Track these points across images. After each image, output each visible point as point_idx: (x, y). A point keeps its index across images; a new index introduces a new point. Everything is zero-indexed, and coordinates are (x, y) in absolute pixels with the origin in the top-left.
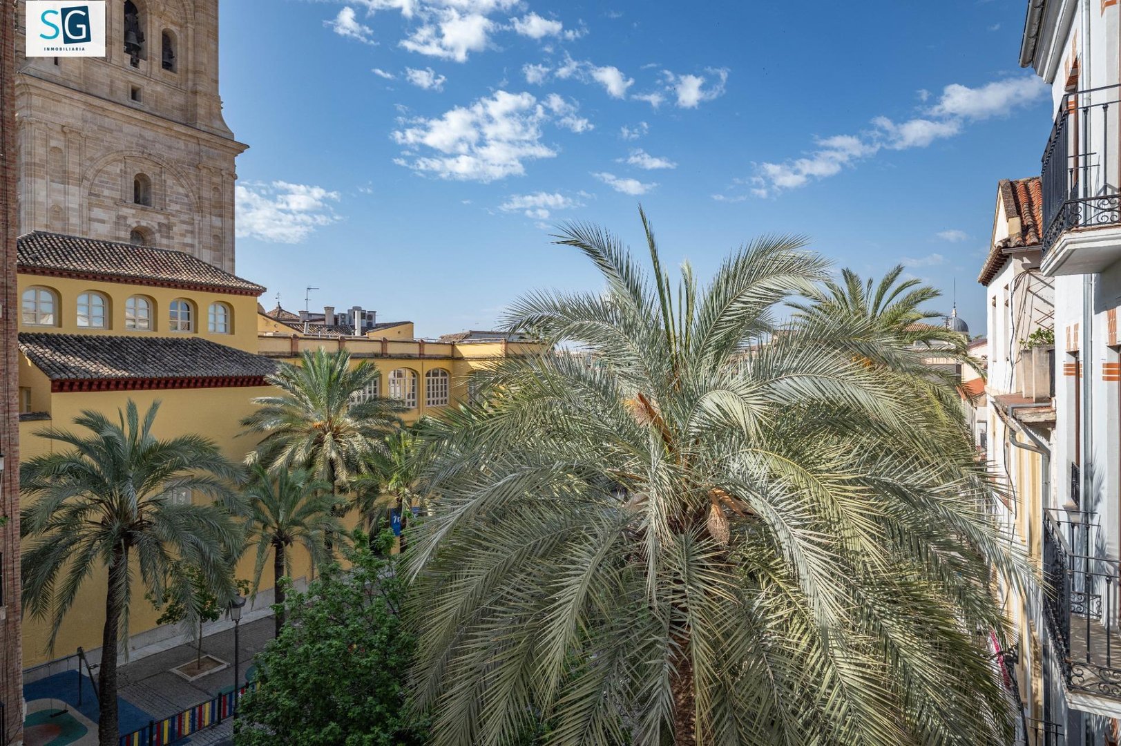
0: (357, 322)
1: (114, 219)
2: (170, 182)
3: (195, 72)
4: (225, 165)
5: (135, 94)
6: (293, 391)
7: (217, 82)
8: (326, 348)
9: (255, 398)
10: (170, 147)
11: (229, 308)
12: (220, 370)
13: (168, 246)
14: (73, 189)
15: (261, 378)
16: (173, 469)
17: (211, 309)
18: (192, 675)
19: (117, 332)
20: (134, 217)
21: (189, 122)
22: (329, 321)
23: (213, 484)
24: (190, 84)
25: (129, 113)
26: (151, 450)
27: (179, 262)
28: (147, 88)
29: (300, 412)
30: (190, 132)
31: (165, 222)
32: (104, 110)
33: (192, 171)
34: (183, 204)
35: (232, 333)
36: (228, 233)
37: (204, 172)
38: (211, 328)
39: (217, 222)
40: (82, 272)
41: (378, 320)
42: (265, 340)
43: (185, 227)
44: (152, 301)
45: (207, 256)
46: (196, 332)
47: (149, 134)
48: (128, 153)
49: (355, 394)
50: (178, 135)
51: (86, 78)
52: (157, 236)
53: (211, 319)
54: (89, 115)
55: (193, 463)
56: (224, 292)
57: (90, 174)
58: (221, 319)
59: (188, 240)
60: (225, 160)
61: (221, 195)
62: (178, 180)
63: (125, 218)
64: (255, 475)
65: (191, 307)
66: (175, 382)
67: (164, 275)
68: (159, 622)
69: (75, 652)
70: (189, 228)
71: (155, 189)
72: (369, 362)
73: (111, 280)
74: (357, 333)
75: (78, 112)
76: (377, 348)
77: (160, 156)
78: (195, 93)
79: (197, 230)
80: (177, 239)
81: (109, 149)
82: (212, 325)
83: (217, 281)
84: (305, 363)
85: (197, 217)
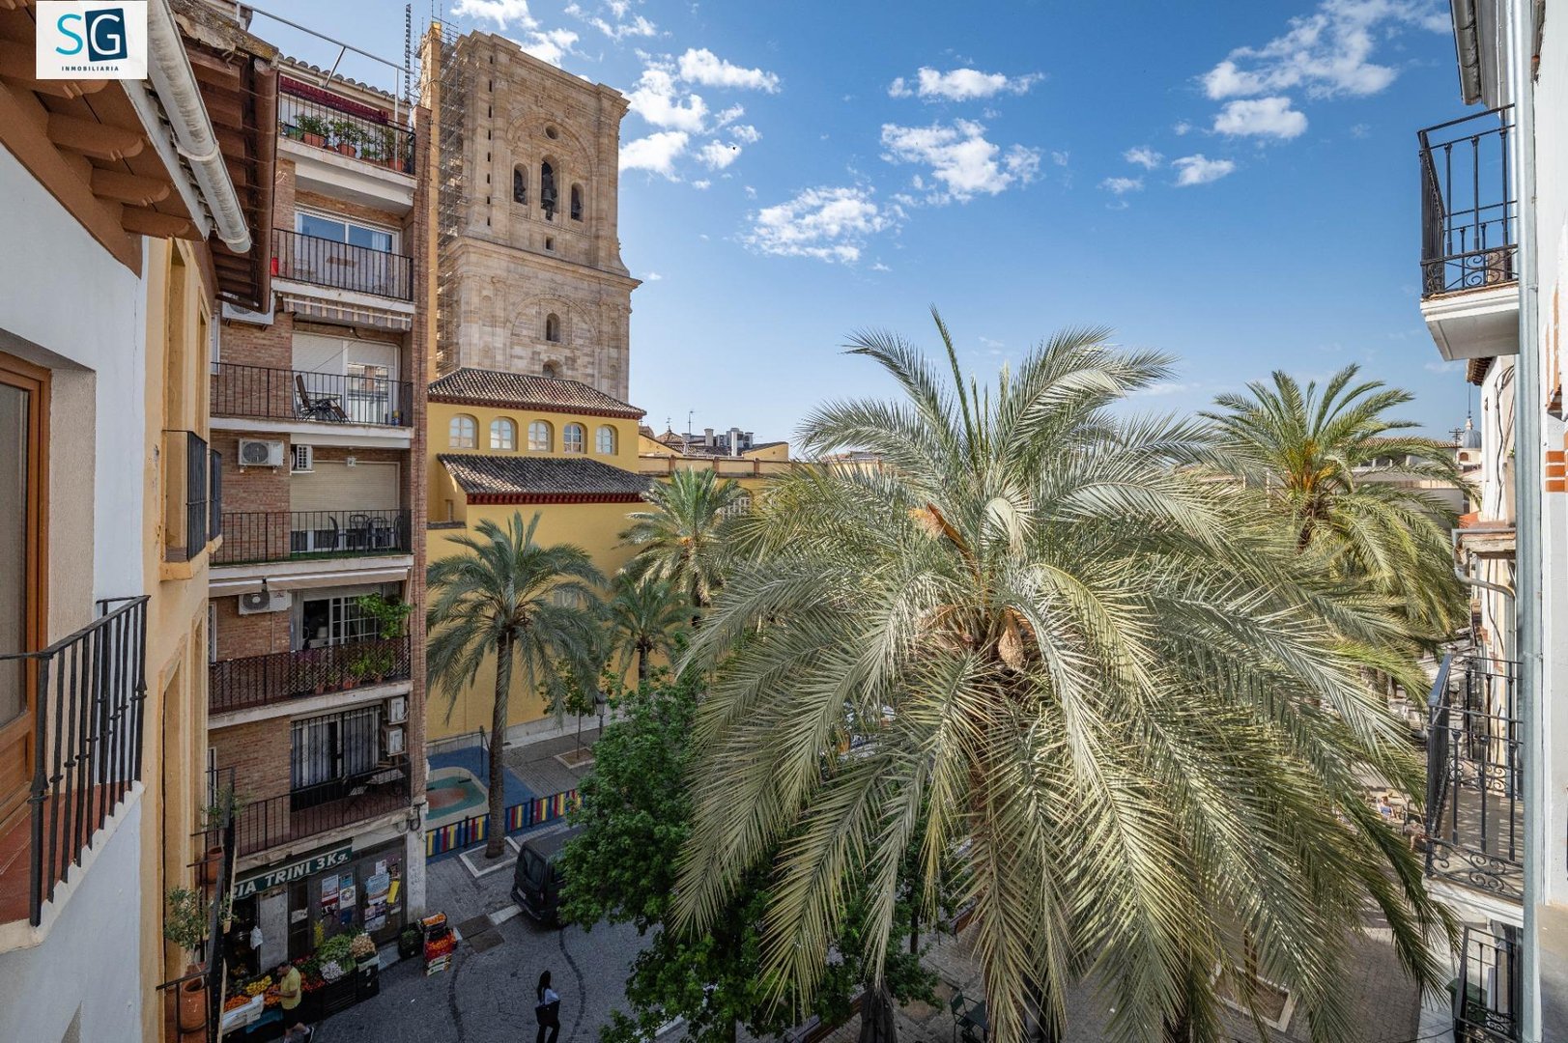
0: (734, 444)
1: (530, 355)
2: (576, 319)
3: (599, 219)
4: (620, 300)
5: (549, 244)
6: (664, 507)
7: (615, 225)
8: (695, 467)
9: (630, 513)
10: (576, 288)
11: (614, 430)
12: (604, 487)
13: (572, 377)
14: (499, 330)
15: (637, 494)
16: (550, 573)
17: (599, 433)
18: (572, 763)
19: (521, 454)
20: (547, 352)
21: (592, 265)
22: (709, 443)
23: (581, 588)
24: (594, 229)
25: (543, 260)
26: (532, 556)
27: (572, 389)
28: (562, 238)
29: (670, 527)
30: (593, 273)
31: (569, 355)
32: (524, 260)
33: (594, 308)
34: (587, 338)
35: (617, 454)
36: (623, 363)
37: (604, 308)
38: (598, 449)
39: (614, 353)
40: (495, 401)
41: (756, 441)
42: (643, 460)
43: (587, 359)
44: (550, 425)
45: (604, 387)
46: (586, 452)
47: (559, 278)
48: (542, 297)
49: (718, 511)
50: (582, 277)
51: (511, 234)
52: (564, 368)
53: (598, 441)
54: (513, 265)
55: (565, 569)
56: (610, 416)
57: (512, 317)
58: (607, 441)
59: (589, 371)
60: (622, 295)
61: (618, 327)
62: (582, 317)
63: (539, 353)
64: (621, 585)
65: (582, 429)
66: (564, 497)
67: (560, 402)
68: (545, 712)
69: (478, 729)
70: (591, 360)
71: (563, 326)
72: (733, 481)
73: (517, 408)
74: (734, 453)
75: (504, 264)
76: (749, 468)
77: (568, 297)
78: (597, 237)
79: (597, 361)
80: (581, 370)
81: (527, 294)
82: (599, 448)
83: (604, 407)
84: (674, 480)
85: (597, 350)
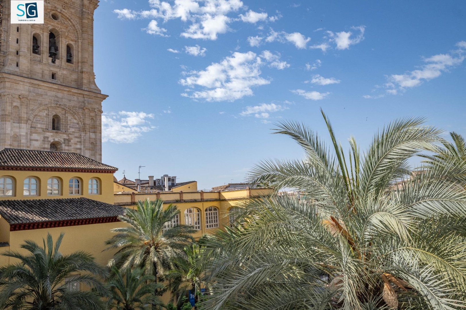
0: (166, 184)
1: (42, 139)
2: (70, 117)
3: (83, 62)
4: (96, 106)
5: (53, 76)
6: (133, 224)
7: (92, 66)
8: (150, 199)
9: (113, 229)
10: (70, 100)
11: (99, 180)
12: (94, 214)
13: (68, 150)
14: (23, 125)
15: (116, 217)
17: (90, 182)
19: (43, 197)
20: (52, 137)
21: (79, 87)
22: (151, 184)
24: (80, 68)
25: (51, 85)
27: (74, 158)
28: (60, 73)
29: (136, 235)
30: (80, 92)
31: (67, 138)
32: (39, 85)
33: (80, 111)
34: (76, 128)
35: (101, 194)
36: (98, 141)
37: (86, 111)
38: (90, 191)
39: (93, 135)
40: (27, 167)
41: (177, 181)
42: (117, 197)
43: (77, 140)
44: (60, 179)
45: (87, 154)
46: (82, 194)
47: (60, 95)
48: (50, 105)
49: (166, 224)
50: (74, 94)
52: (63, 145)
53: (90, 186)
54: (32, 88)
55: (81, 267)
56: (96, 172)
57: (31, 118)
58: (95, 187)
59: (78, 146)
60: (97, 103)
61: (95, 122)
62: (74, 116)
63: (48, 138)
64: (114, 272)
65: (80, 181)
66: (72, 221)
67: (66, 166)
70: (79, 140)
71: (62, 122)
72: (173, 205)
73: (40, 170)
74: (167, 189)
75: (27, 88)
76: (177, 197)
77: (65, 105)
78: (82, 72)
79: (83, 141)
80: (73, 146)
81: (41, 104)
83: (93, 167)
84: (139, 208)
85: (83, 134)
